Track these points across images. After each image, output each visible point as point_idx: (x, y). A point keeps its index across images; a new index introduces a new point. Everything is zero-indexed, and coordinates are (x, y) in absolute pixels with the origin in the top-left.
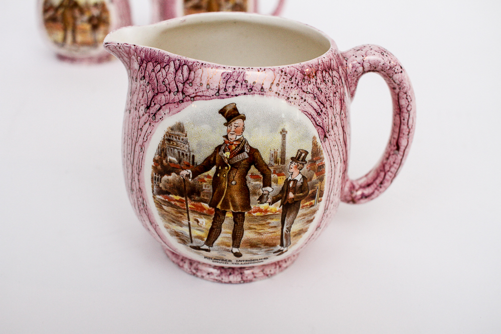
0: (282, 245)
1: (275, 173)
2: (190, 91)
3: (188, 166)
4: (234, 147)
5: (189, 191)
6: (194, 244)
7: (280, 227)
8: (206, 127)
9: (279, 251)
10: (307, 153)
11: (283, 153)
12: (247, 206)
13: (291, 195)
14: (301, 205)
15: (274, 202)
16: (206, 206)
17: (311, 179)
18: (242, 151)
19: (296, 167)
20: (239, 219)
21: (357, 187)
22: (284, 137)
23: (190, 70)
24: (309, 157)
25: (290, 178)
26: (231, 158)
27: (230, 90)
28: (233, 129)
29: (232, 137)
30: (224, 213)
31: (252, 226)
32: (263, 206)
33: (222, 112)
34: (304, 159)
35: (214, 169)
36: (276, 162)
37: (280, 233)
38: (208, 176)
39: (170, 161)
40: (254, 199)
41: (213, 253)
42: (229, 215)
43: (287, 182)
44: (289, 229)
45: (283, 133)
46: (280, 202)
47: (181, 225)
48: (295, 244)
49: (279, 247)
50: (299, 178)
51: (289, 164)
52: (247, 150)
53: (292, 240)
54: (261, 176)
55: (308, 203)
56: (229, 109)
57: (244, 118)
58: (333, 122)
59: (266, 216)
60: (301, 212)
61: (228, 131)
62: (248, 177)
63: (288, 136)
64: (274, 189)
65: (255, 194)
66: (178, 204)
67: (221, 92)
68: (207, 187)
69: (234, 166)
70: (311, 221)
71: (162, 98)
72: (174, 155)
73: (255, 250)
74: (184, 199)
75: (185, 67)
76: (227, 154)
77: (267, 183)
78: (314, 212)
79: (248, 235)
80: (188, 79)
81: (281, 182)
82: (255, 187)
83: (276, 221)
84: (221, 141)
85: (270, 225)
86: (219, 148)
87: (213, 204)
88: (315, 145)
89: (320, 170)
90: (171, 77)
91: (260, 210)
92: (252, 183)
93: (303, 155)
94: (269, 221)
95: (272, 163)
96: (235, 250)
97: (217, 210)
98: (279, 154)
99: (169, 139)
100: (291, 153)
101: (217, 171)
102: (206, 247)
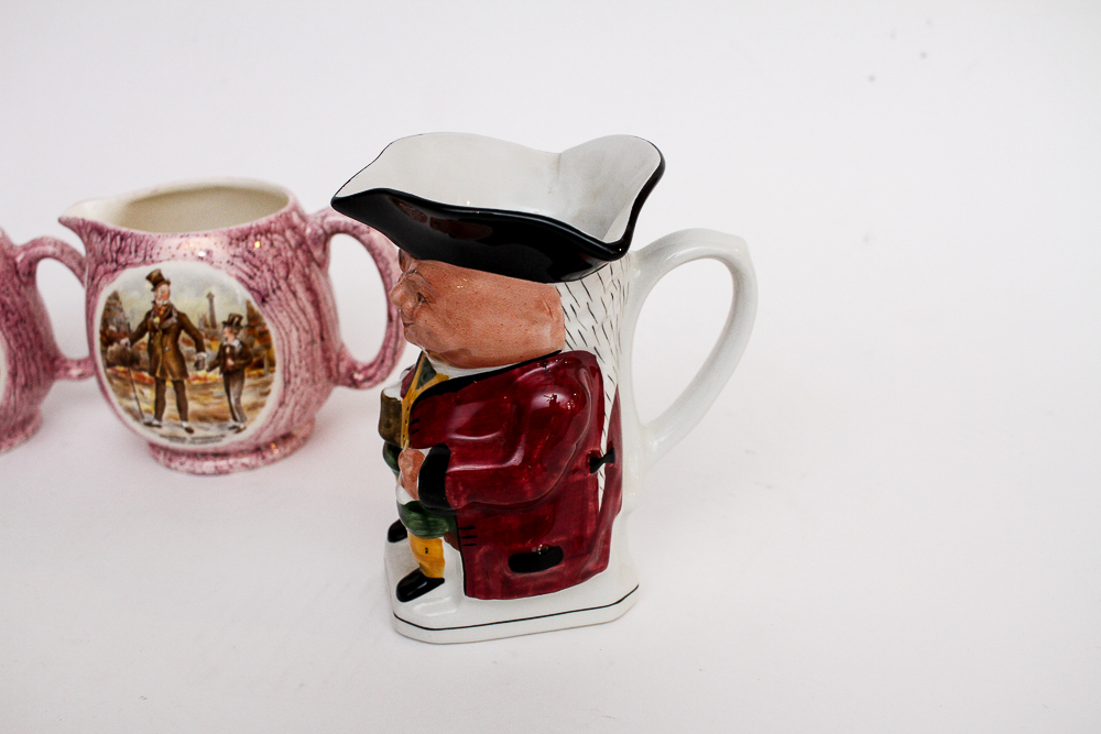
0: (235, 419)
1: (207, 337)
2: (122, 259)
3: (125, 335)
4: (162, 312)
5: (129, 360)
6: (146, 420)
7: (226, 398)
8: (135, 294)
9: (234, 427)
10: (241, 318)
11: (213, 317)
12: (184, 373)
13: (230, 362)
14: (246, 374)
15: (212, 368)
16: (146, 375)
17: (252, 345)
18: (170, 316)
19: (231, 332)
20: (179, 388)
21: (360, 367)
22: (211, 301)
23: (122, 239)
24: (244, 322)
25: (225, 343)
26: (160, 324)
27: (154, 257)
28: (160, 294)
29: (160, 303)
30: (164, 382)
31: (196, 396)
32: (202, 373)
33: (149, 278)
34: (238, 323)
35: (147, 336)
36: (206, 326)
37: (227, 405)
38: (143, 343)
39: (112, 331)
40: (190, 366)
41: (165, 430)
42: (169, 384)
43: (222, 348)
44: (238, 400)
45: (210, 297)
46: (218, 369)
47: (130, 399)
48: (252, 420)
49: (232, 423)
50: (236, 343)
51: (220, 328)
52: (175, 315)
53: (248, 415)
54: (193, 341)
55: (254, 372)
56: (155, 275)
57: (168, 283)
58: (275, 286)
59: (206, 385)
60: (247, 382)
61: (156, 297)
62: (180, 342)
63: (216, 300)
64: (208, 355)
65: (190, 360)
66: (123, 375)
67: (148, 258)
68: (144, 355)
69: (166, 331)
70: (267, 394)
71: (101, 268)
72: (113, 324)
73: (205, 425)
74: (127, 369)
75: (118, 238)
76: (157, 320)
77: (200, 348)
78: (268, 383)
79: (192, 406)
80: (120, 248)
81: (216, 347)
82: (189, 353)
83: (219, 391)
84: (150, 307)
85: (215, 395)
86: (148, 314)
87: (152, 373)
88: (250, 309)
89: (264, 336)
90: (108, 247)
91: (197, 378)
92: (186, 349)
93: (237, 319)
94: (211, 390)
95: (203, 327)
96: (185, 424)
97: (157, 379)
98: (208, 316)
99: (108, 309)
100: (221, 317)
101: (151, 338)
102: (156, 422)
